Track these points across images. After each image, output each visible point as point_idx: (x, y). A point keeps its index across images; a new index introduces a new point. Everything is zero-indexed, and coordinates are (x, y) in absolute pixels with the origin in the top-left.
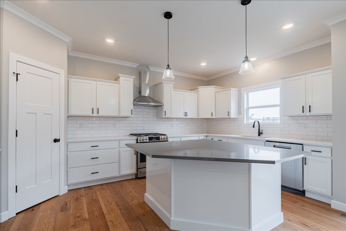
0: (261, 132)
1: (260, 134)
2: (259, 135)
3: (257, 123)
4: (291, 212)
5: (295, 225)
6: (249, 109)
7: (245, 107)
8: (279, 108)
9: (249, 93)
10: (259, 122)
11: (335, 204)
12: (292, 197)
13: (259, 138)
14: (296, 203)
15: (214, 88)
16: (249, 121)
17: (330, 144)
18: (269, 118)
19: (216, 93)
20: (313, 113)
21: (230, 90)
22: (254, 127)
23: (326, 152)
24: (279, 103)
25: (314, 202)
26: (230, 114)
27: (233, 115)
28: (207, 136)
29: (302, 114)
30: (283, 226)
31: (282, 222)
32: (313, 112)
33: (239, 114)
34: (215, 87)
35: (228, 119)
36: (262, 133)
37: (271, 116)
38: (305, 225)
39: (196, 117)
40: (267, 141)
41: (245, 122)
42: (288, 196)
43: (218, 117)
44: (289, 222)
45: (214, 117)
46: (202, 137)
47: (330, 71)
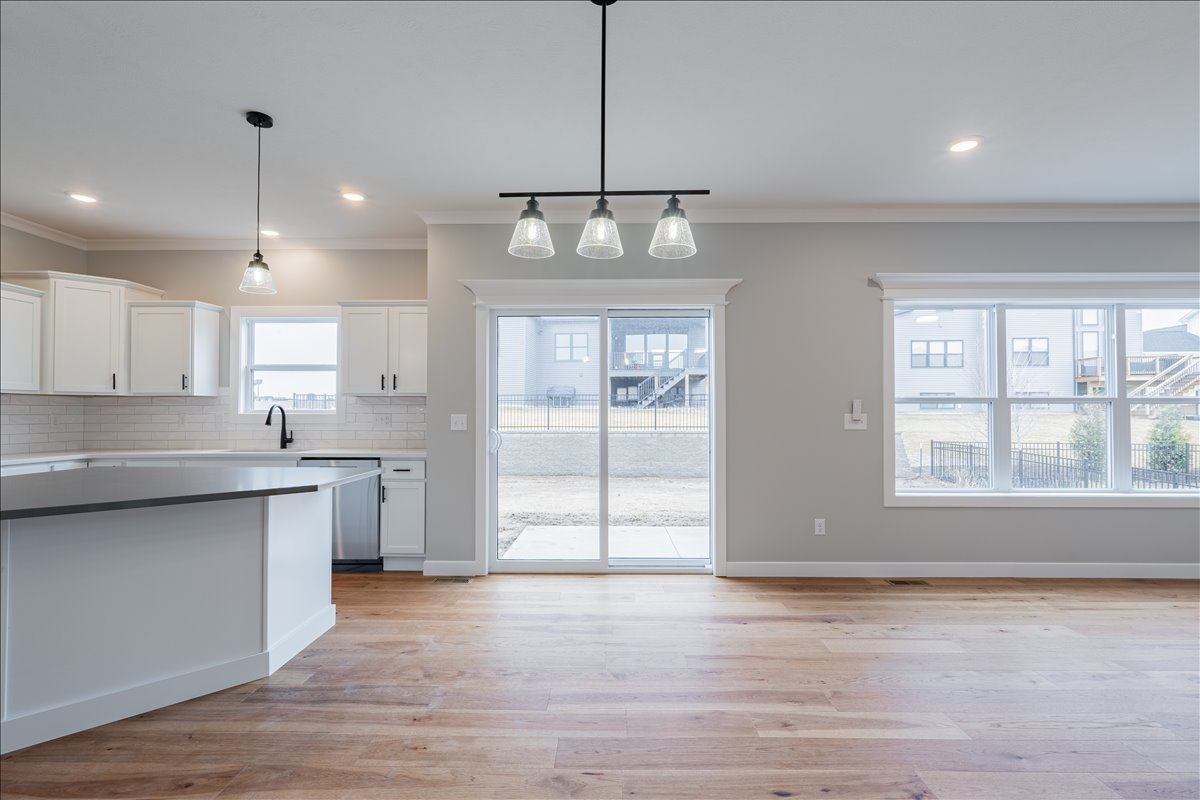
0: (288, 436)
1: (285, 441)
2: (283, 446)
3: (277, 413)
4: (353, 604)
5: (356, 621)
6: (255, 372)
7: (243, 363)
8: (333, 374)
9: (256, 324)
10: (284, 409)
11: (430, 568)
12: (359, 579)
13: (284, 452)
14: (363, 587)
15: (122, 288)
16: (252, 405)
17: (423, 454)
18: (311, 397)
19: (131, 305)
20: (400, 390)
21: (193, 306)
22: (268, 422)
23: (418, 470)
24: (335, 363)
25: (399, 576)
26: (188, 382)
27: (201, 386)
28: (88, 461)
29: (377, 390)
30: (336, 629)
31: (333, 623)
32: (402, 390)
33: (220, 385)
34: (127, 287)
35: (182, 400)
36: (291, 441)
37: (318, 391)
38: (376, 615)
39: (34, 388)
40: (303, 459)
41: (241, 411)
42: (348, 579)
43: (136, 390)
44: (347, 621)
45: (121, 390)
46: (65, 462)
47: (425, 309)
